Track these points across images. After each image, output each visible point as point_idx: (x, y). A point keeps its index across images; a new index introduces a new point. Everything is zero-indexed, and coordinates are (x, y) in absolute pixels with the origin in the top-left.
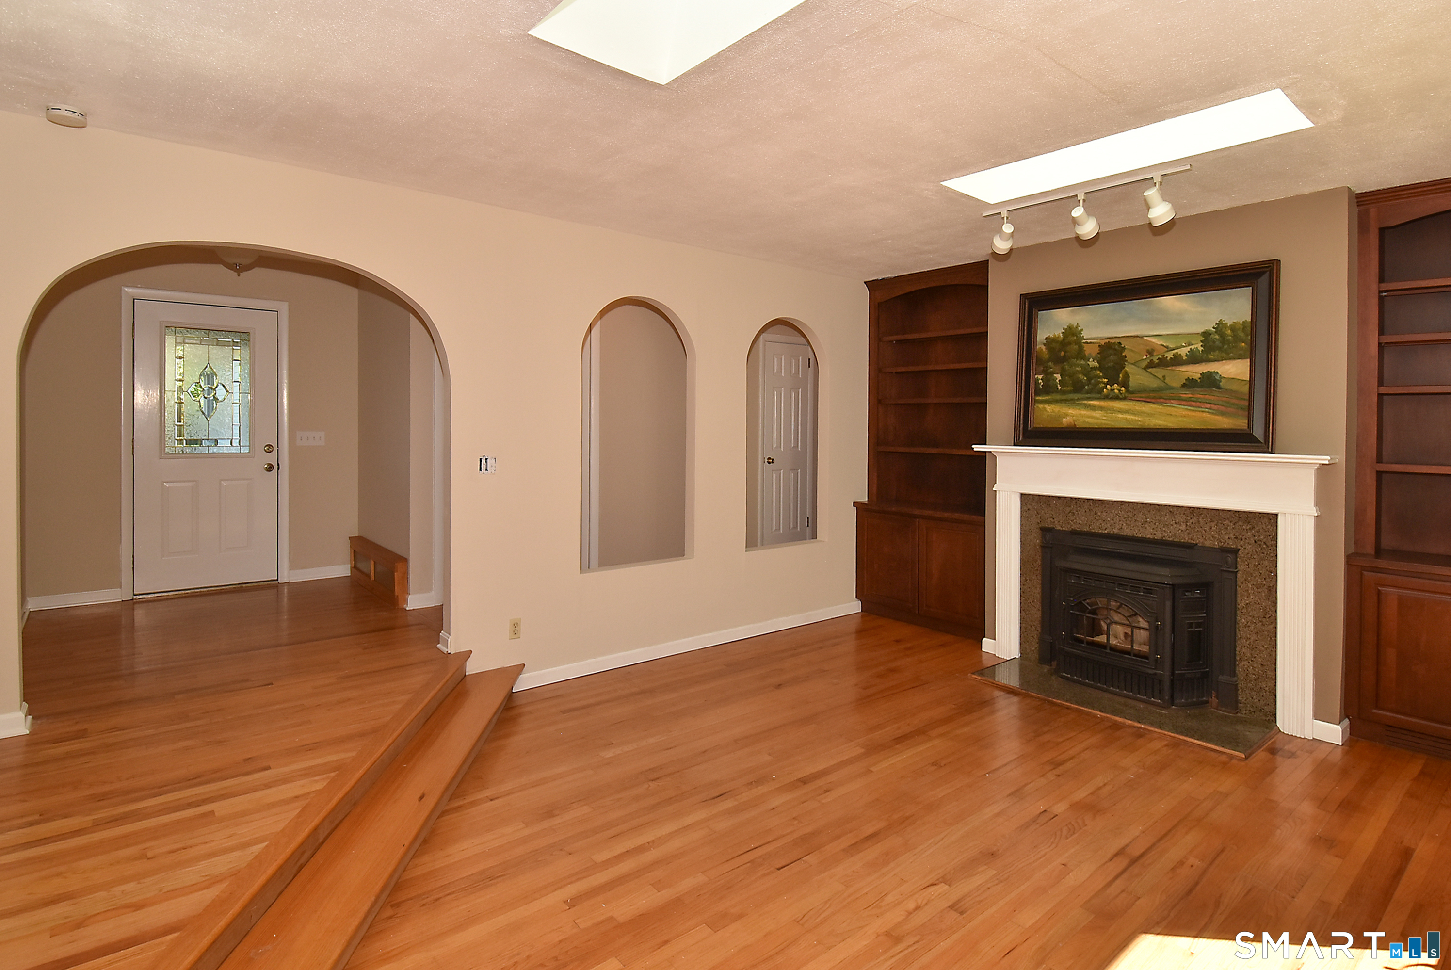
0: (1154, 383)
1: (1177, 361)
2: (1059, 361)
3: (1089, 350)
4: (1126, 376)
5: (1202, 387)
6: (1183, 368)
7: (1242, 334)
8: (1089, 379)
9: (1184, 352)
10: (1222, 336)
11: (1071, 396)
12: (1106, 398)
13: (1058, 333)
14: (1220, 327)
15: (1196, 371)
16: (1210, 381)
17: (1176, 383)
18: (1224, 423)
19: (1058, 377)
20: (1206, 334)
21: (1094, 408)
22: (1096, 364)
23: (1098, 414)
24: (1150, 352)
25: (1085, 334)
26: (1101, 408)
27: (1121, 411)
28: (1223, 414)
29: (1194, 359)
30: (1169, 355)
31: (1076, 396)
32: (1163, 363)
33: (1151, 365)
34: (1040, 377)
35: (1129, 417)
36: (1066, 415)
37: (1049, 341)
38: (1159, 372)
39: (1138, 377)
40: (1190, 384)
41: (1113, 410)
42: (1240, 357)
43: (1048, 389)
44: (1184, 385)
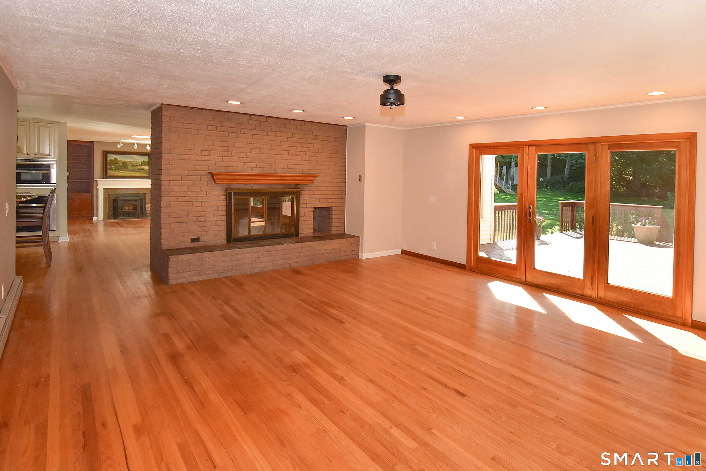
0: (133, 169)
1: (137, 166)
2: (113, 164)
3: (119, 162)
4: (128, 167)
5: (141, 170)
6: (138, 167)
7: (147, 163)
8: (120, 167)
9: (138, 164)
10: (144, 162)
11: (116, 170)
12: (124, 171)
13: (113, 159)
14: (144, 161)
15: (140, 167)
16: (142, 169)
17: (137, 169)
18: (145, 175)
19: (113, 167)
20: (141, 162)
21: (121, 172)
22: (121, 165)
23: (122, 173)
24: (132, 164)
25: (119, 160)
26: (123, 173)
27: (127, 173)
28: (145, 174)
29: (140, 166)
30: (136, 165)
31: (117, 170)
32: (134, 166)
33: (132, 166)
34: (109, 166)
35: (128, 174)
36: (115, 174)
37: (110, 160)
38: (134, 167)
39: (130, 168)
40: (139, 169)
41: (125, 173)
42: (147, 166)
43: (111, 169)
44: (138, 169)
